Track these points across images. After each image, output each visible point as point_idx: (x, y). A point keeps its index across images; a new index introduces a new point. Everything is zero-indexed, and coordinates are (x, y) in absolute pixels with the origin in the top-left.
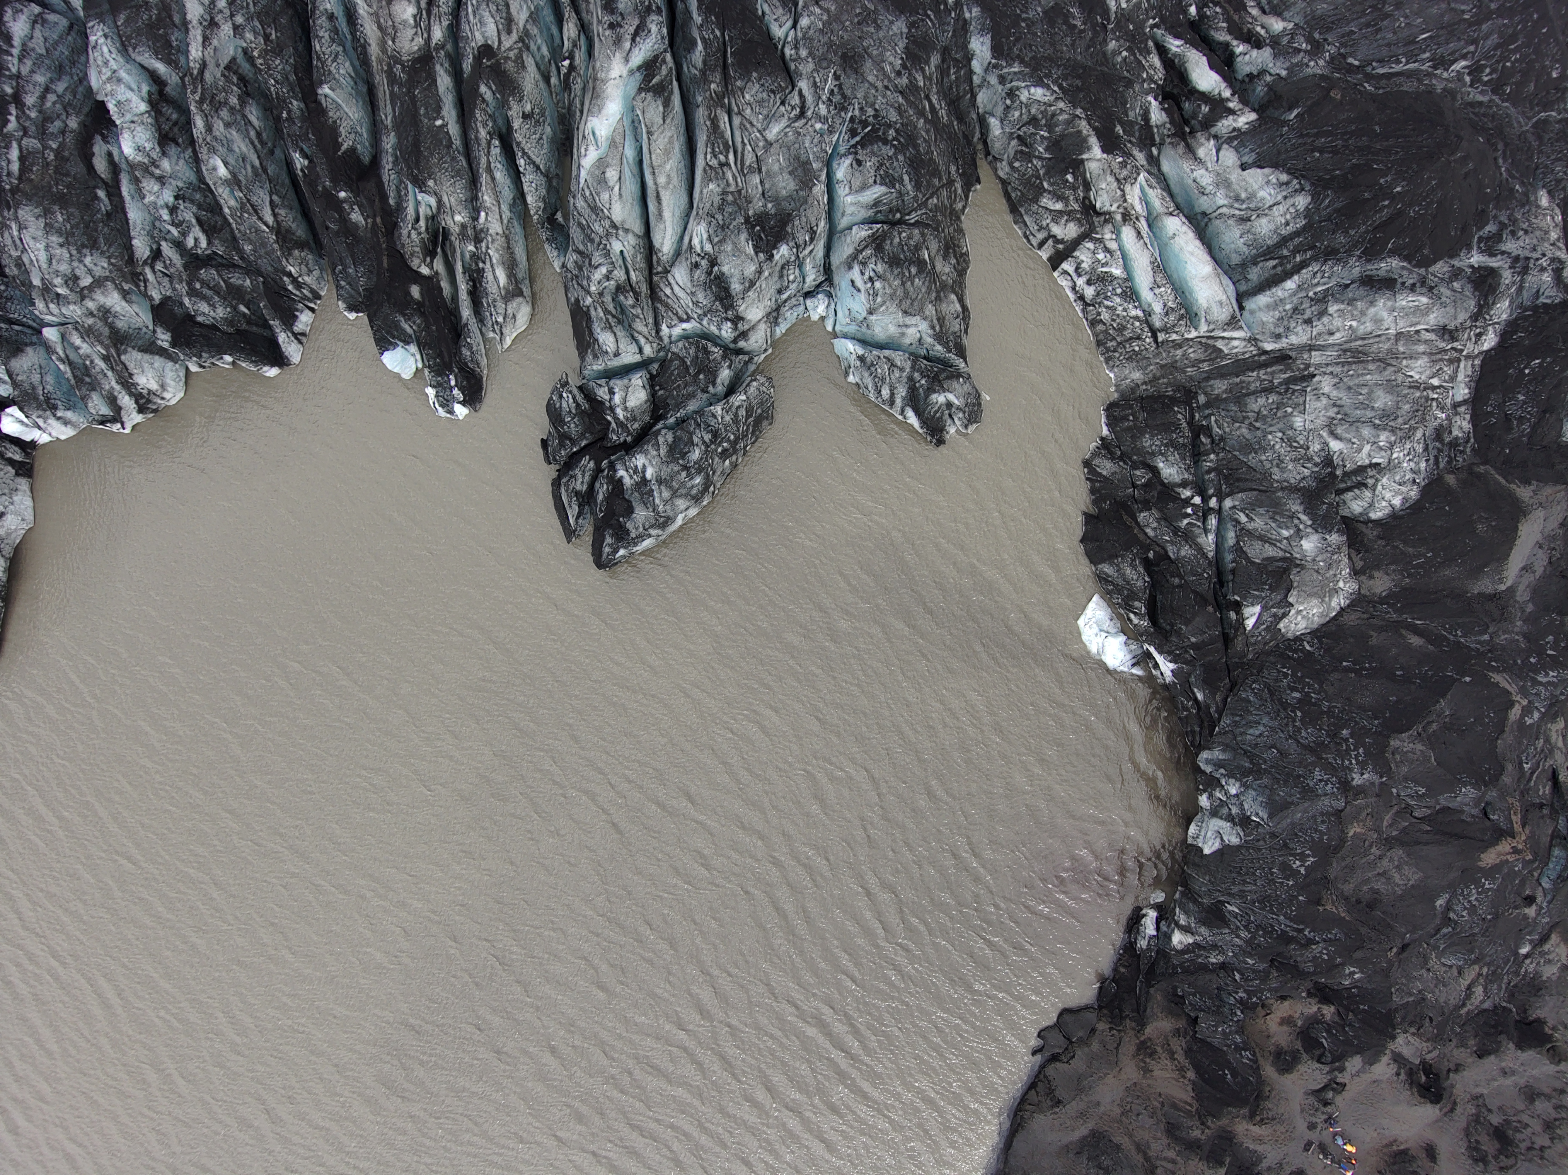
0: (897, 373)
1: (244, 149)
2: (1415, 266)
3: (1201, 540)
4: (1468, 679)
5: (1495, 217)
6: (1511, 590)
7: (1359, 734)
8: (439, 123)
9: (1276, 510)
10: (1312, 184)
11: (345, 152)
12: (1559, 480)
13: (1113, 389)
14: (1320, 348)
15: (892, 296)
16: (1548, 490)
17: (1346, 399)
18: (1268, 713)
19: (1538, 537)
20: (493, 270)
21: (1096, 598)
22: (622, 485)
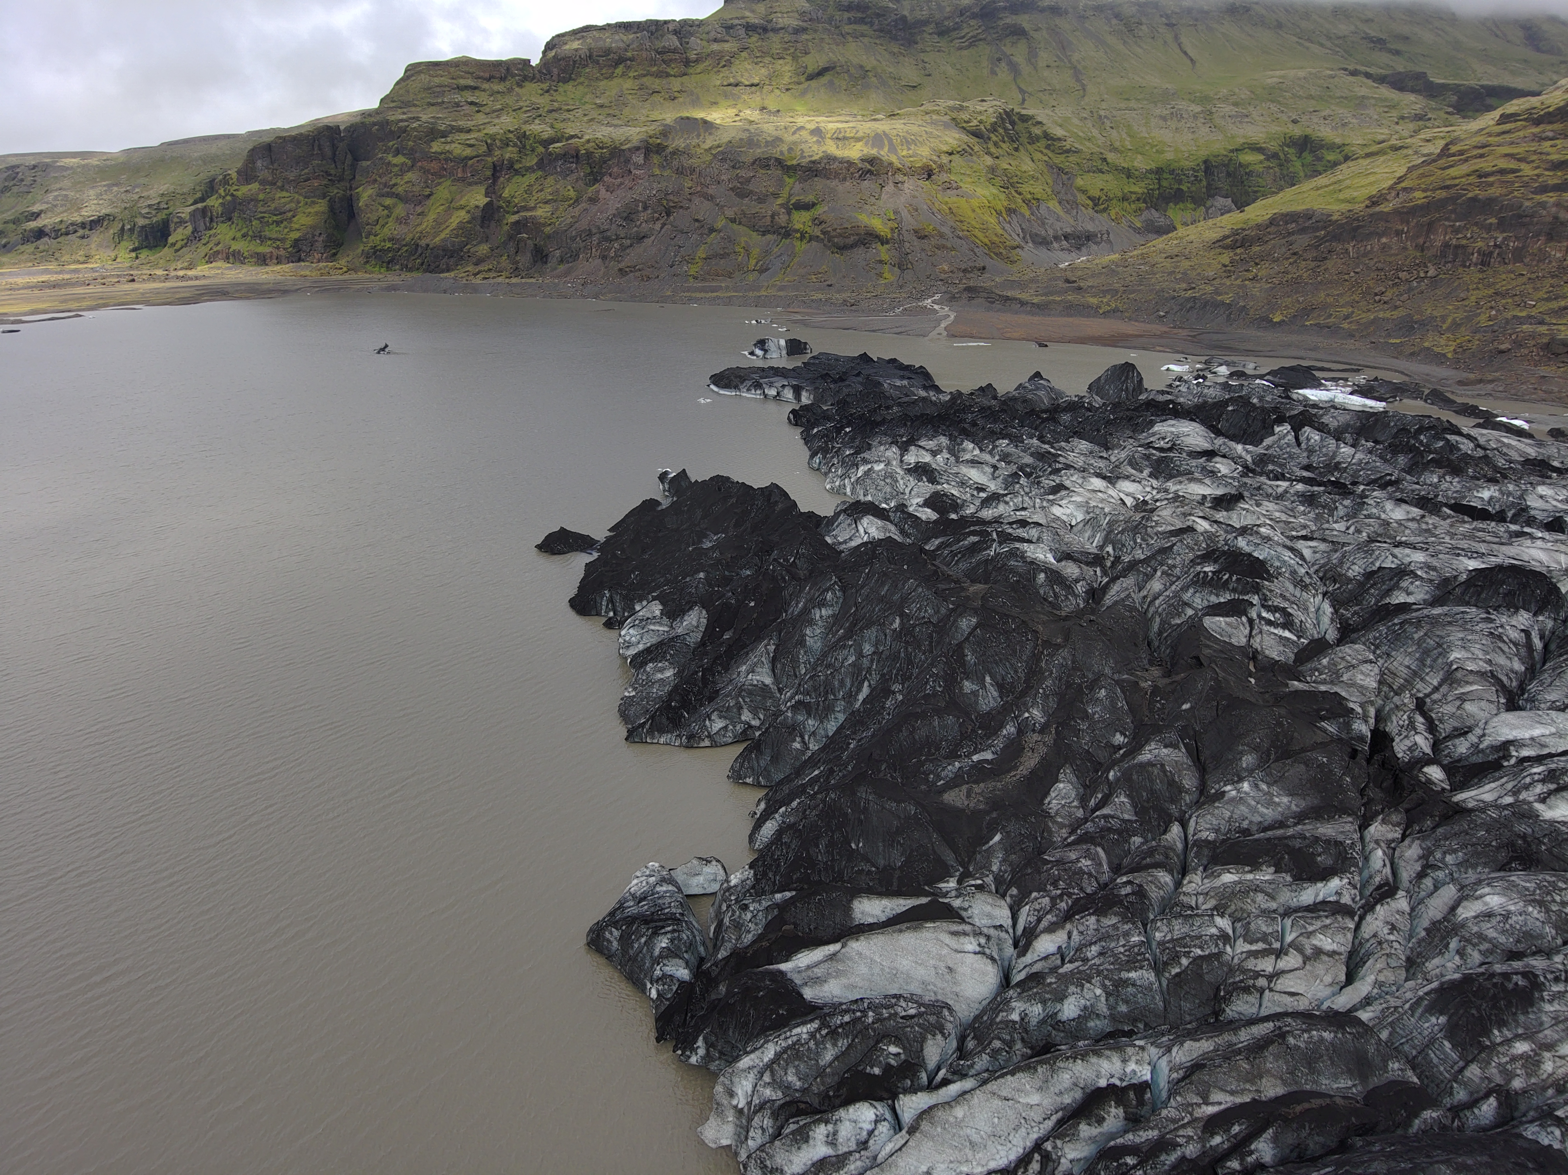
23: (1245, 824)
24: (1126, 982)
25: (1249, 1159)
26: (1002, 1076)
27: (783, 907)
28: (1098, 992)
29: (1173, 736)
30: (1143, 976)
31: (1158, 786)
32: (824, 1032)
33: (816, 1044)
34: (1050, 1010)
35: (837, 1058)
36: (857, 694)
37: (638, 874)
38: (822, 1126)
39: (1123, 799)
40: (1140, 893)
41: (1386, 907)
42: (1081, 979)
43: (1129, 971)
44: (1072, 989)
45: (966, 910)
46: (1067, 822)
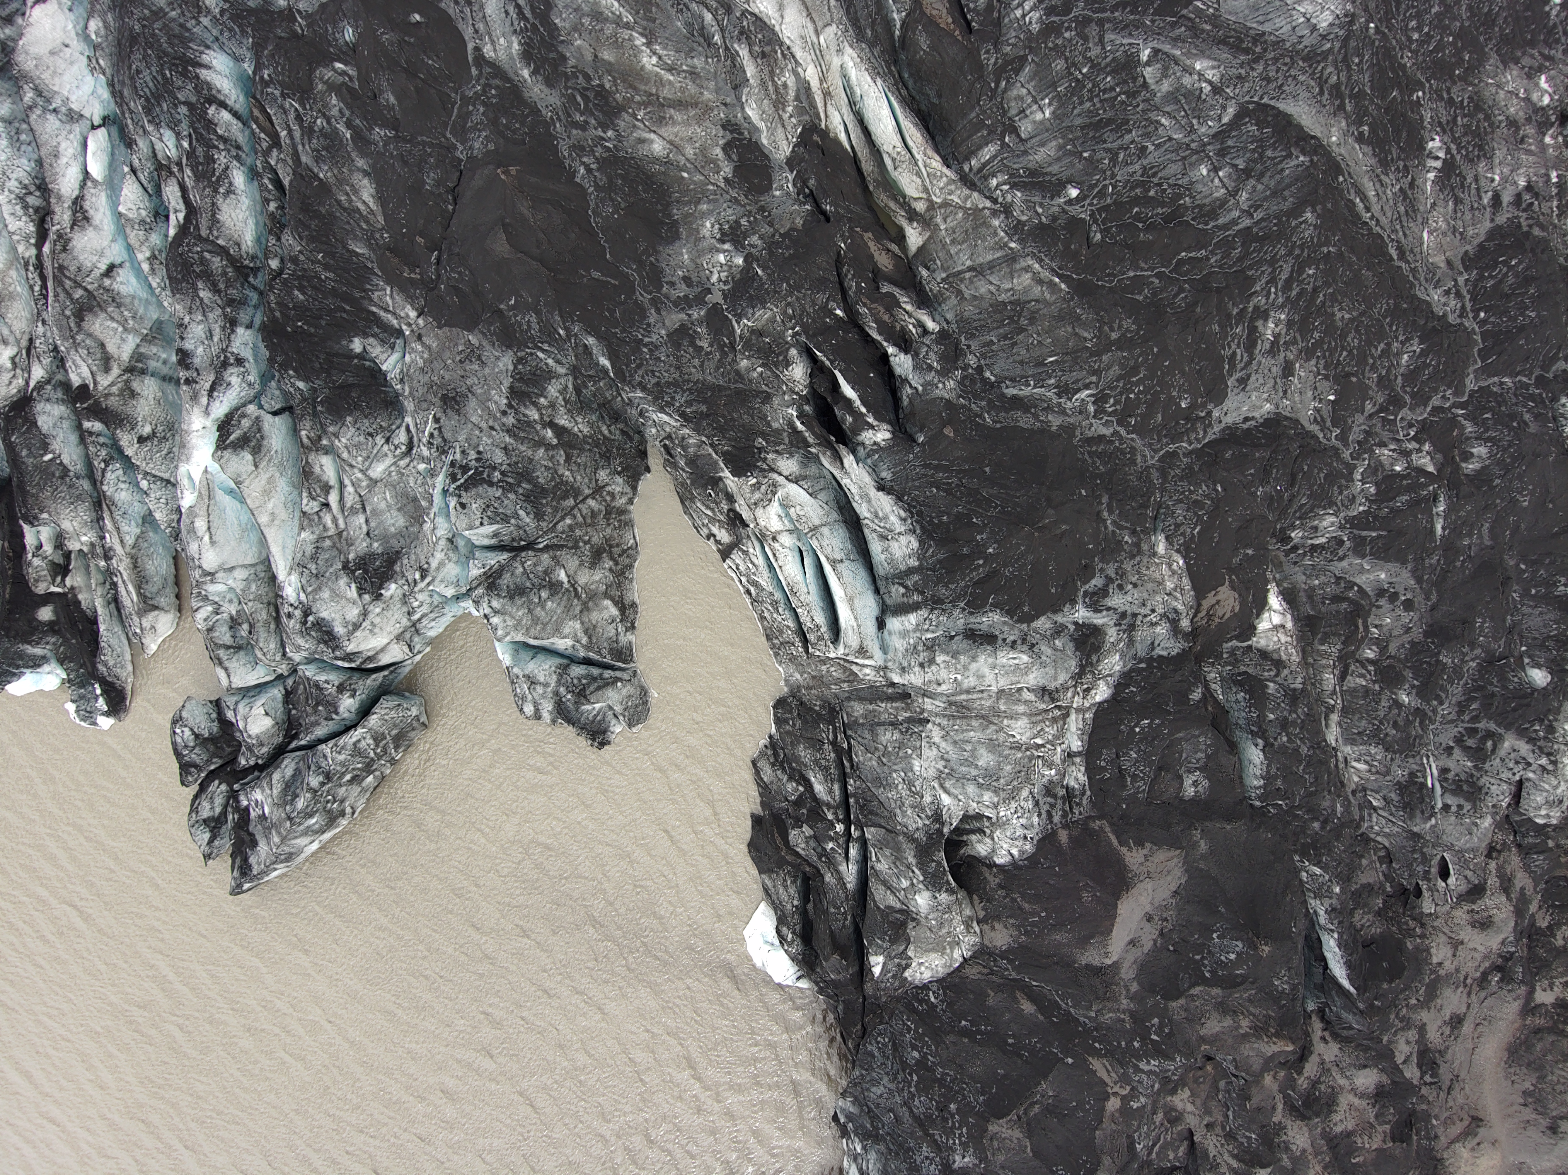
0: (540, 690)
2: (1018, 621)
3: (843, 868)
4: (1070, 1061)
5: (1102, 570)
6: (1116, 965)
7: (965, 1110)
8: (48, 457)
9: (898, 858)
10: (922, 527)
12: (1173, 843)
13: (782, 683)
14: (932, 696)
15: (516, 628)
16: (1162, 855)
17: (953, 754)
18: (887, 1074)
19: (1148, 908)
20: (126, 585)
21: (763, 906)
22: (249, 813)
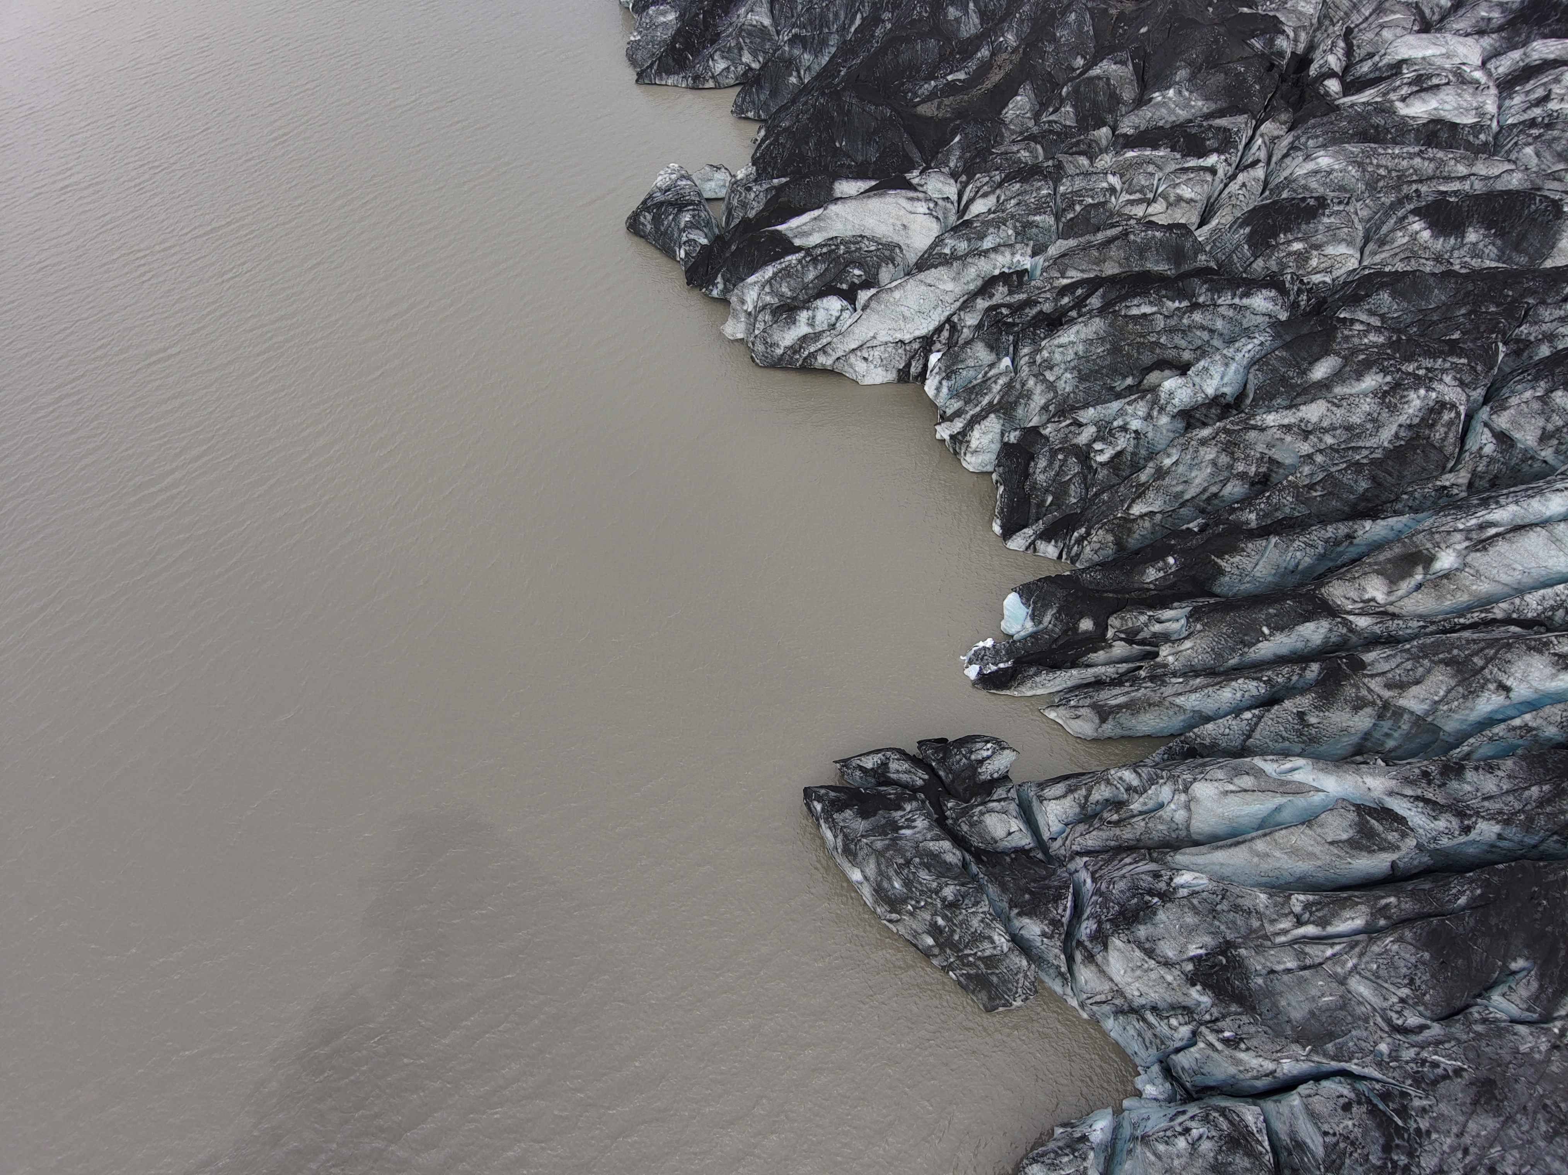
1: (1197, 481)
8: (1266, 630)
11: (1216, 563)
20: (1123, 694)
22: (896, 810)
23: (1161, 123)
24: (1032, 224)
25: (1084, 310)
26: (928, 269)
27: (780, 189)
28: (1010, 232)
29: (1124, 55)
30: (1045, 220)
31: (1101, 97)
32: (808, 259)
33: (803, 267)
34: (973, 247)
35: (817, 278)
36: (850, 27)
37: (662, 172)
38: (805, 312)
39: (1069, 108)
40: (1059, 166)
41: (1245, 174)
42: (999, 223)
43: (1035, 215)
44: (991, 230)
45: (922, 186)
46: (1018, 130)
